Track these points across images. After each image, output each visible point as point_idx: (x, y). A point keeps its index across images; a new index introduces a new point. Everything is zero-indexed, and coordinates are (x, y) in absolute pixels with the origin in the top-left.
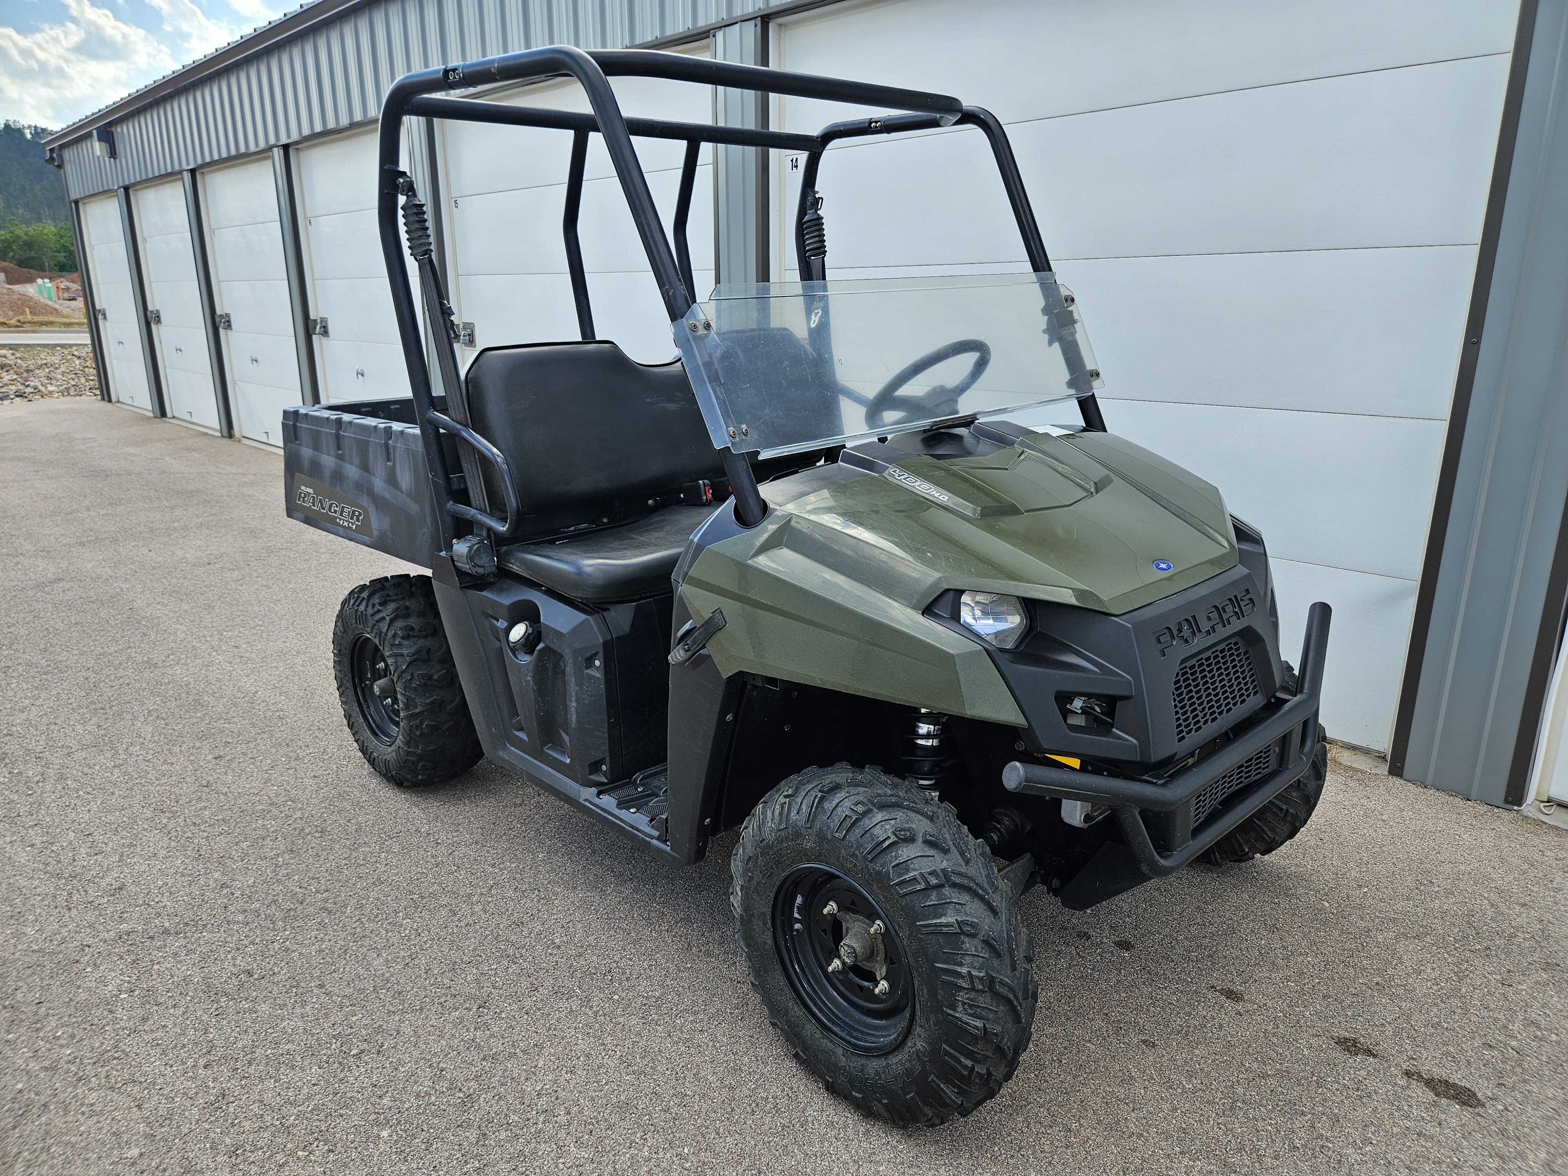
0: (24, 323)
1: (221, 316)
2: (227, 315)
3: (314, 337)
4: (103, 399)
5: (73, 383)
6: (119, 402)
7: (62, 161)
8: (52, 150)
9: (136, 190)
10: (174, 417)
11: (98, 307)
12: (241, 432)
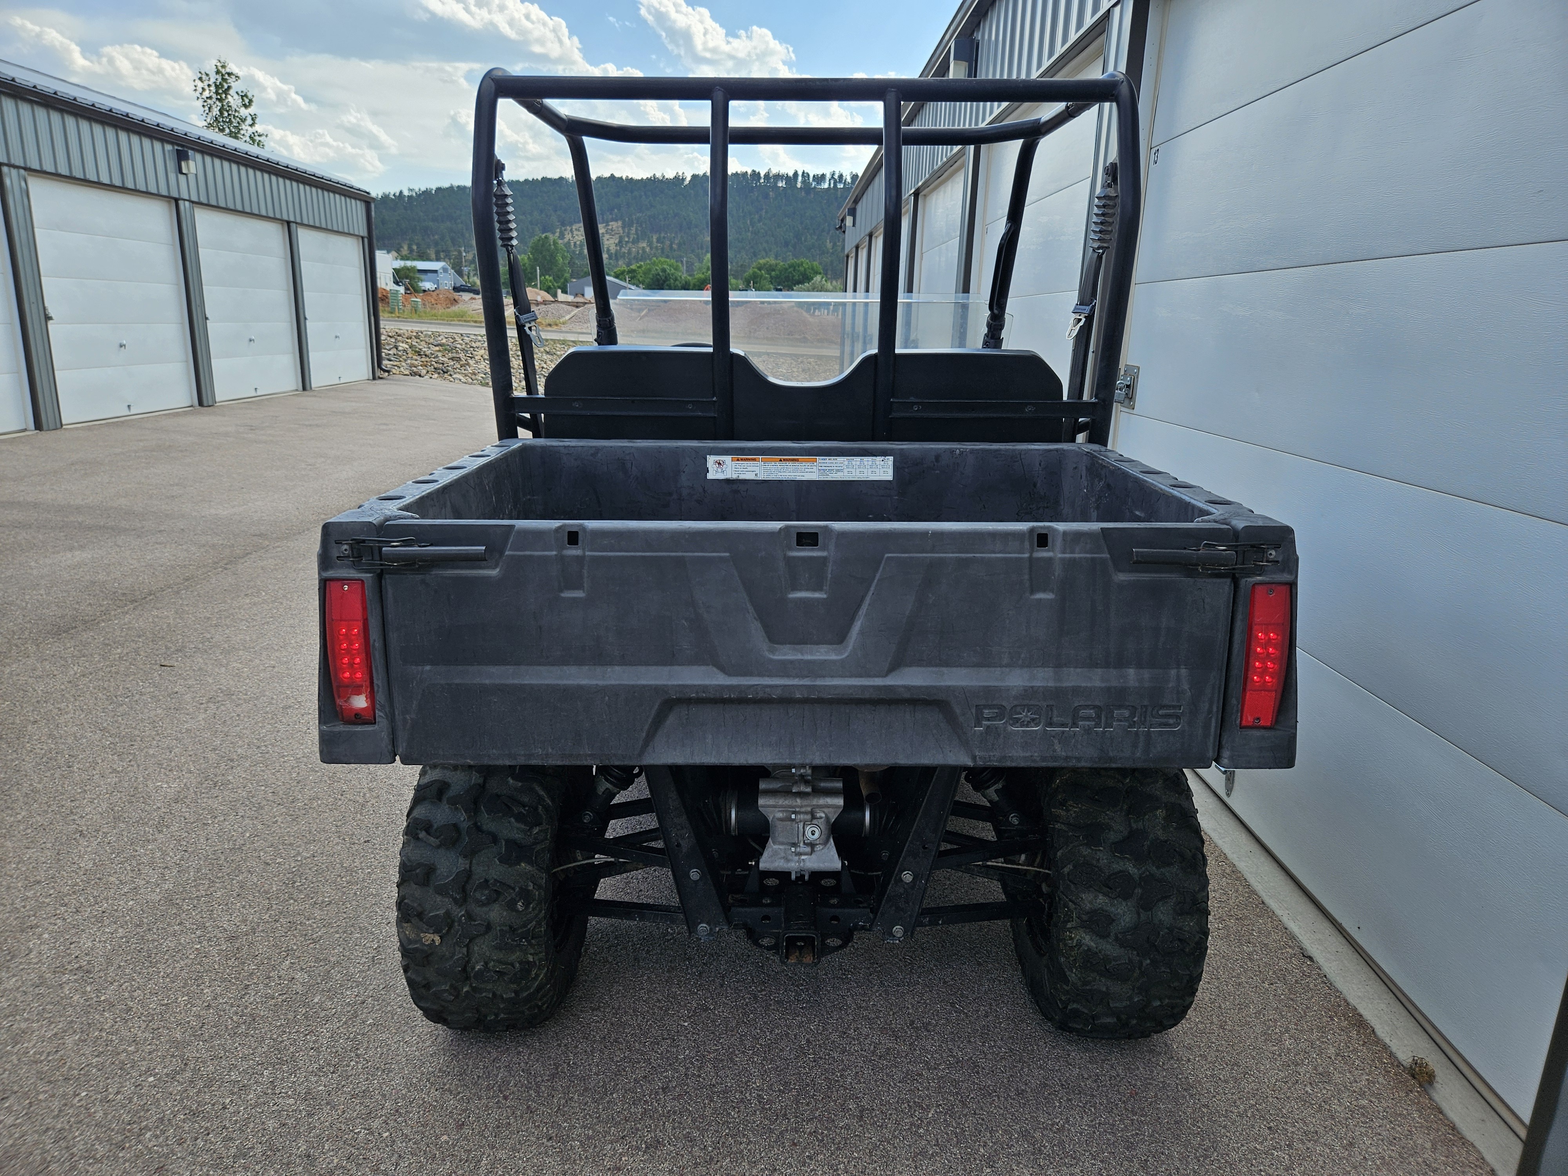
7: (845, 227)
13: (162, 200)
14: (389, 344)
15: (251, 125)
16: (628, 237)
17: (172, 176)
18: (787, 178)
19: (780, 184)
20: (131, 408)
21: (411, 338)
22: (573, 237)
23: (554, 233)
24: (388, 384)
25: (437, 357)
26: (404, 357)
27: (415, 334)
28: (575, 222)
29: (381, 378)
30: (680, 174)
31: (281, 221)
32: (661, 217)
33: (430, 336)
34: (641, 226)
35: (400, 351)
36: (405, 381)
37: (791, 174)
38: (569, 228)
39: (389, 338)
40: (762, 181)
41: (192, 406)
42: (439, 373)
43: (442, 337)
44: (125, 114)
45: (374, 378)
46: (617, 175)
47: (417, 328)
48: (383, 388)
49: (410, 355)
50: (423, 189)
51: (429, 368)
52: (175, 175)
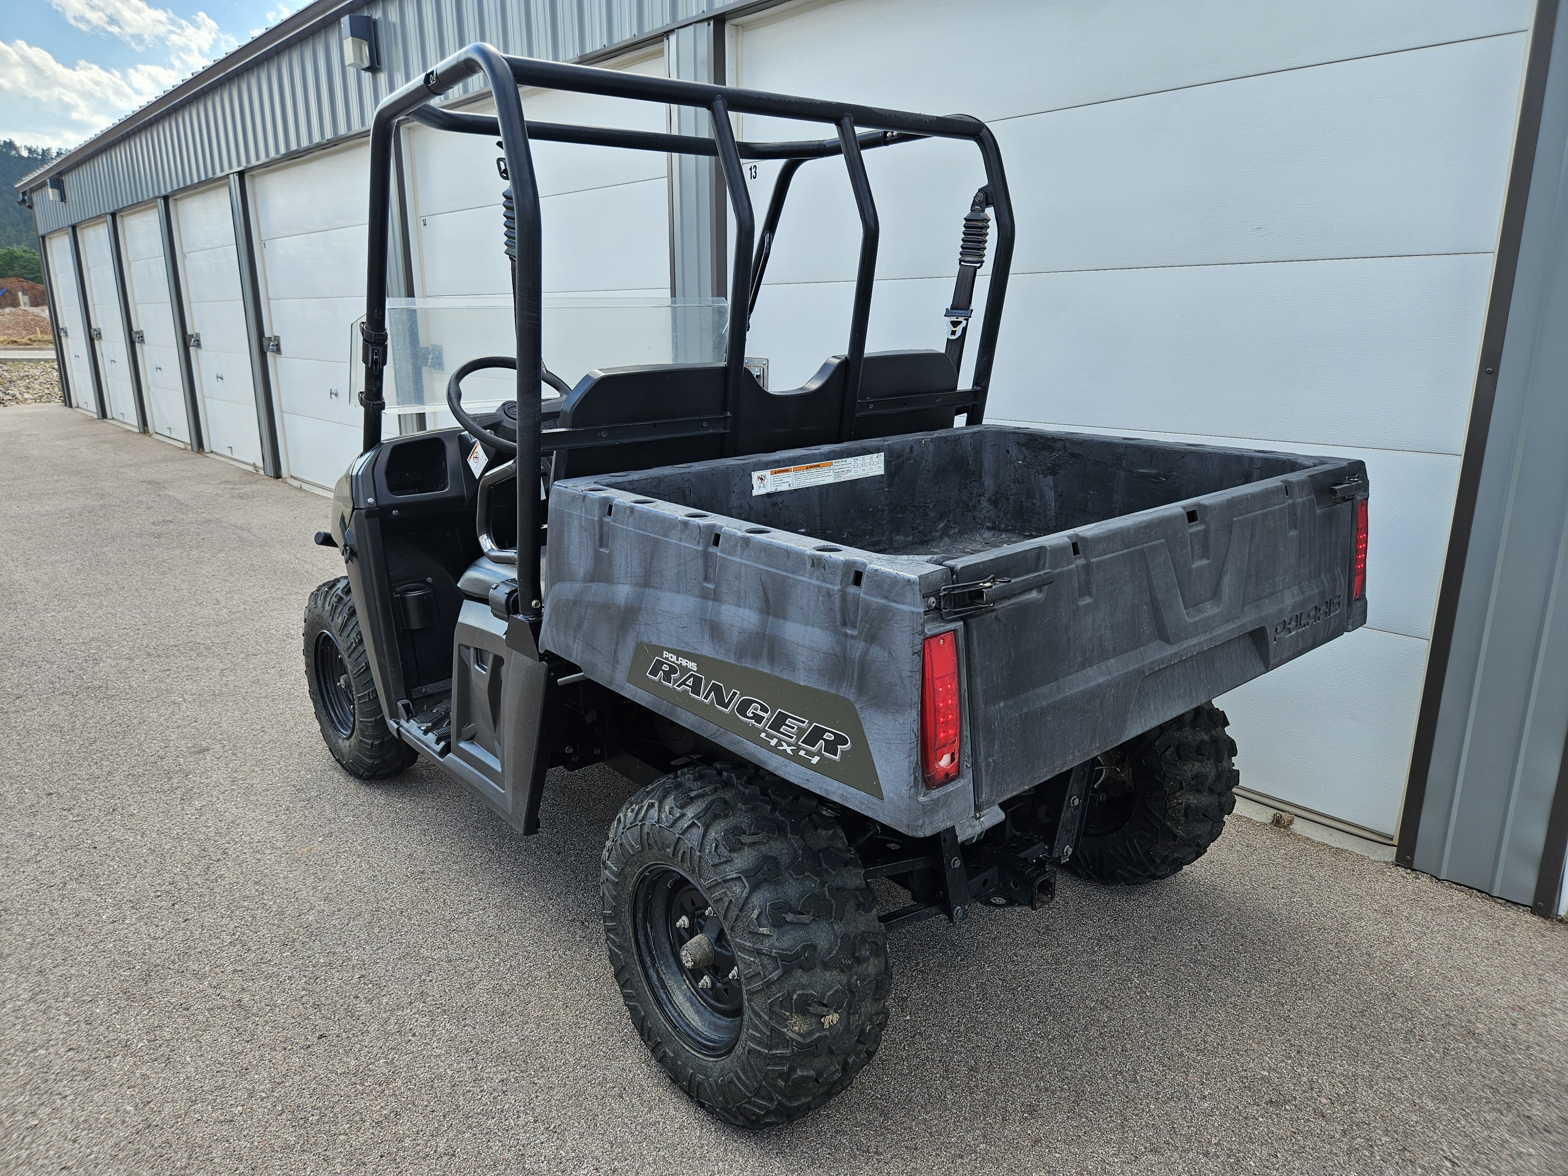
0: (34, 341)
1: (137, 332)
2: (141, 332)
3: (191, 348)
4: (66, 405)
5: (47, 391)
6: (78, 407)
7: (32, 203)
8: (24, 193)
9: (82, 228)
10: (113, 418)
11: (61, 326)
12: (154, 428)
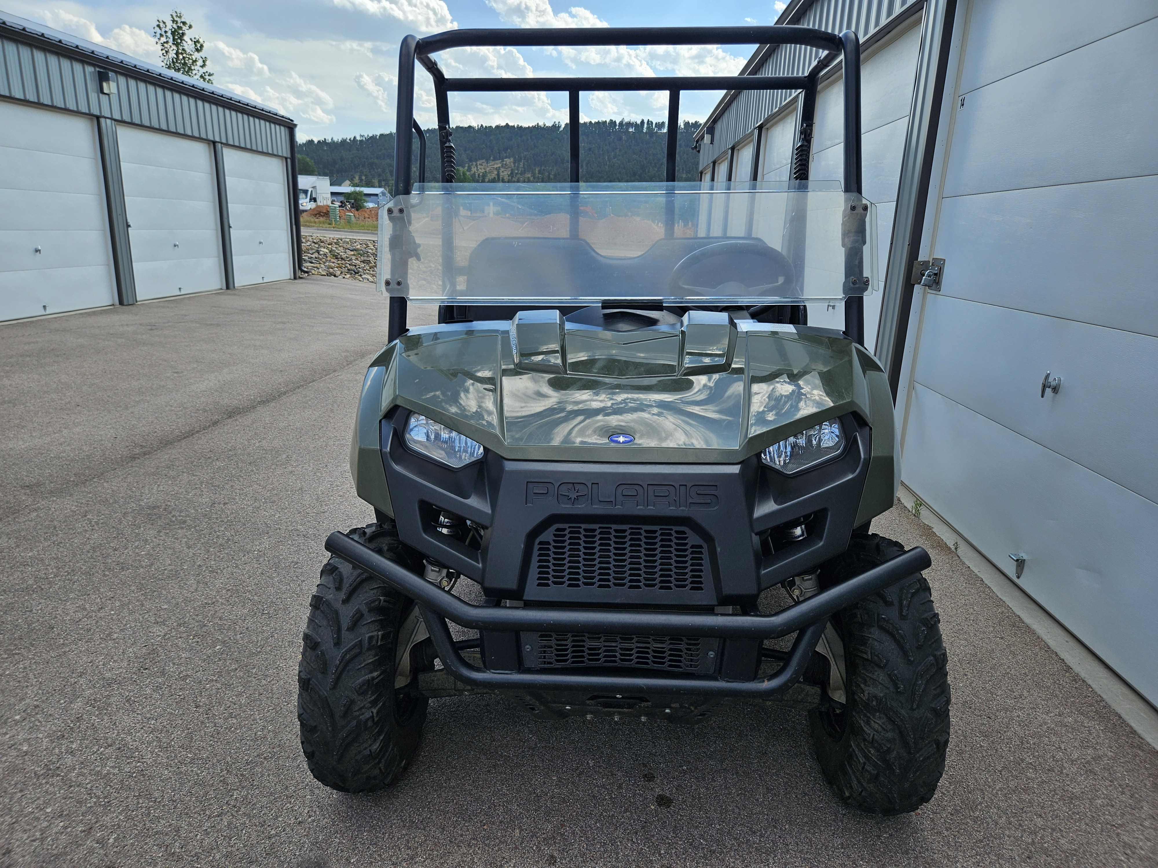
9: (719, 163)
13: (84, 117)
14: (312, 249)
15: (202, 67)
16: (518, 170)
17: (93, 96)
18: (636, 125)
19: (631, 130)
20: (47, 308)
21: (331, 244)
22: (478, 170)
23: (464, 167)
24: (305, 283)
25: (351, 260)
26: (324, 260)
27: (335, 241)
28: (480, 159)
29: (301, 278)
30: (557, 123)
31: (206, 141)
32: (542, 154)
33: (348, 243)
34: (527, 162)
35: (321, 255)
36: (321, 280)
37: (639, 122)
38: (474, 163)
39: (313, 244)
40: (617, 127)
41: (113, 305)
42: (351, 274)
43: (357, 243)
44: (40, 34)
45: (295, 278)
46: (511, 124)
47: (337, 235)
48: (303, 287)
49: (329, 259)
50: (371, 135)
51: (344, 270)
52: (96, 95)
